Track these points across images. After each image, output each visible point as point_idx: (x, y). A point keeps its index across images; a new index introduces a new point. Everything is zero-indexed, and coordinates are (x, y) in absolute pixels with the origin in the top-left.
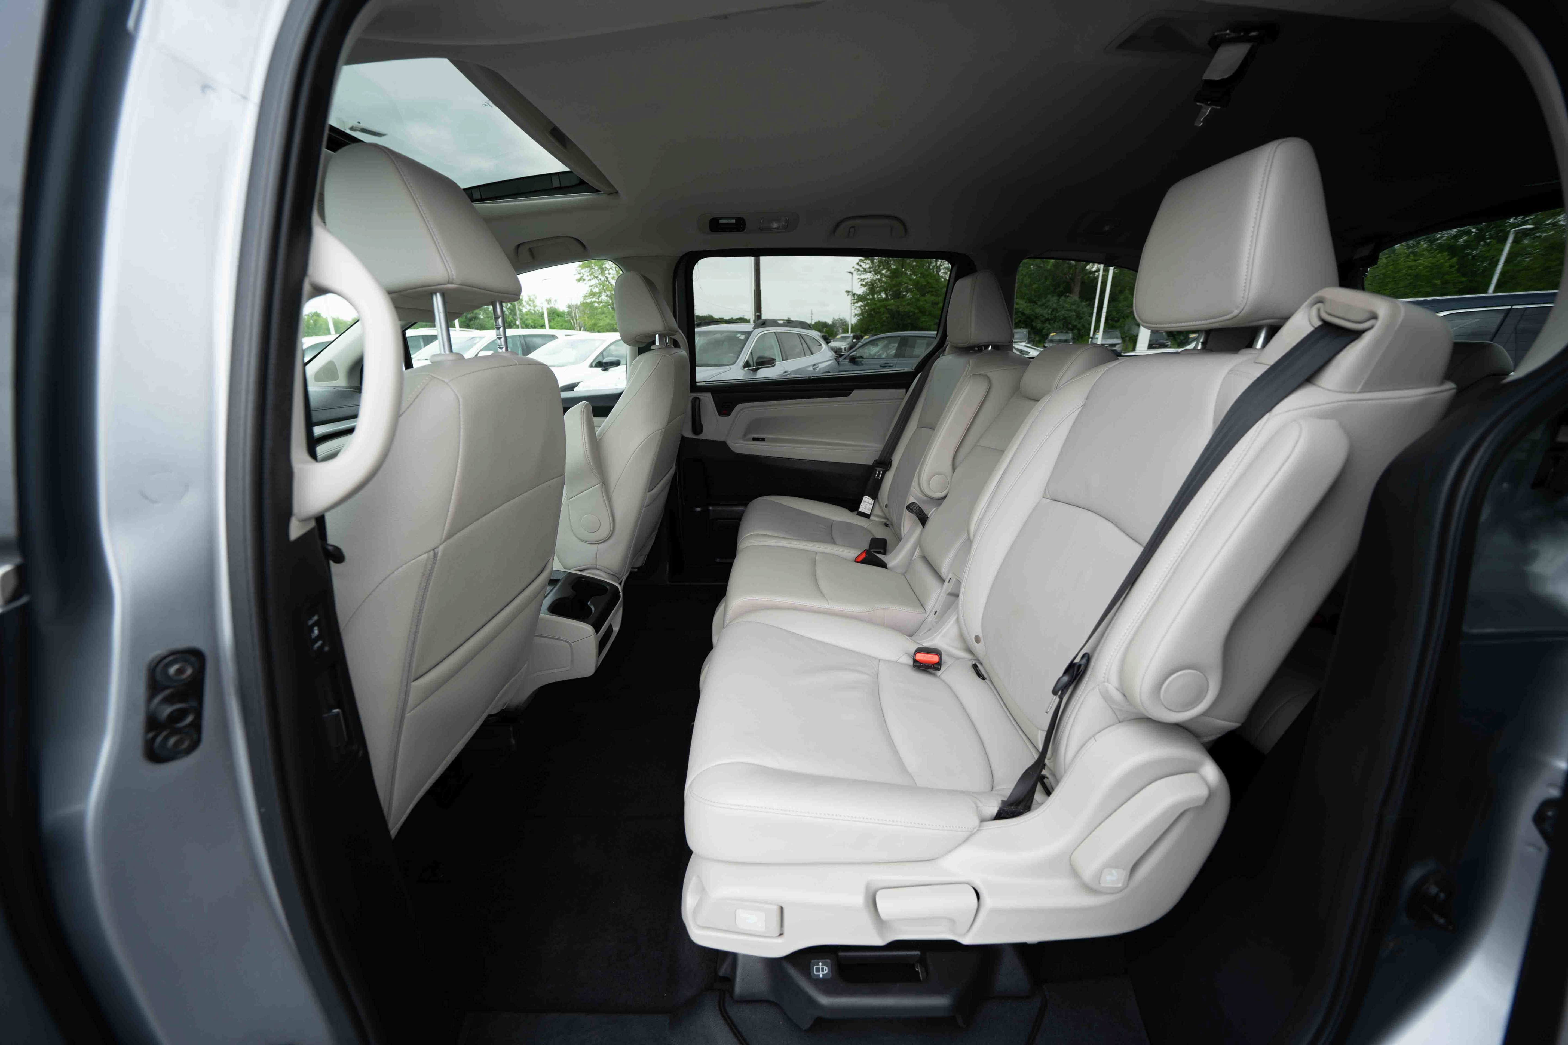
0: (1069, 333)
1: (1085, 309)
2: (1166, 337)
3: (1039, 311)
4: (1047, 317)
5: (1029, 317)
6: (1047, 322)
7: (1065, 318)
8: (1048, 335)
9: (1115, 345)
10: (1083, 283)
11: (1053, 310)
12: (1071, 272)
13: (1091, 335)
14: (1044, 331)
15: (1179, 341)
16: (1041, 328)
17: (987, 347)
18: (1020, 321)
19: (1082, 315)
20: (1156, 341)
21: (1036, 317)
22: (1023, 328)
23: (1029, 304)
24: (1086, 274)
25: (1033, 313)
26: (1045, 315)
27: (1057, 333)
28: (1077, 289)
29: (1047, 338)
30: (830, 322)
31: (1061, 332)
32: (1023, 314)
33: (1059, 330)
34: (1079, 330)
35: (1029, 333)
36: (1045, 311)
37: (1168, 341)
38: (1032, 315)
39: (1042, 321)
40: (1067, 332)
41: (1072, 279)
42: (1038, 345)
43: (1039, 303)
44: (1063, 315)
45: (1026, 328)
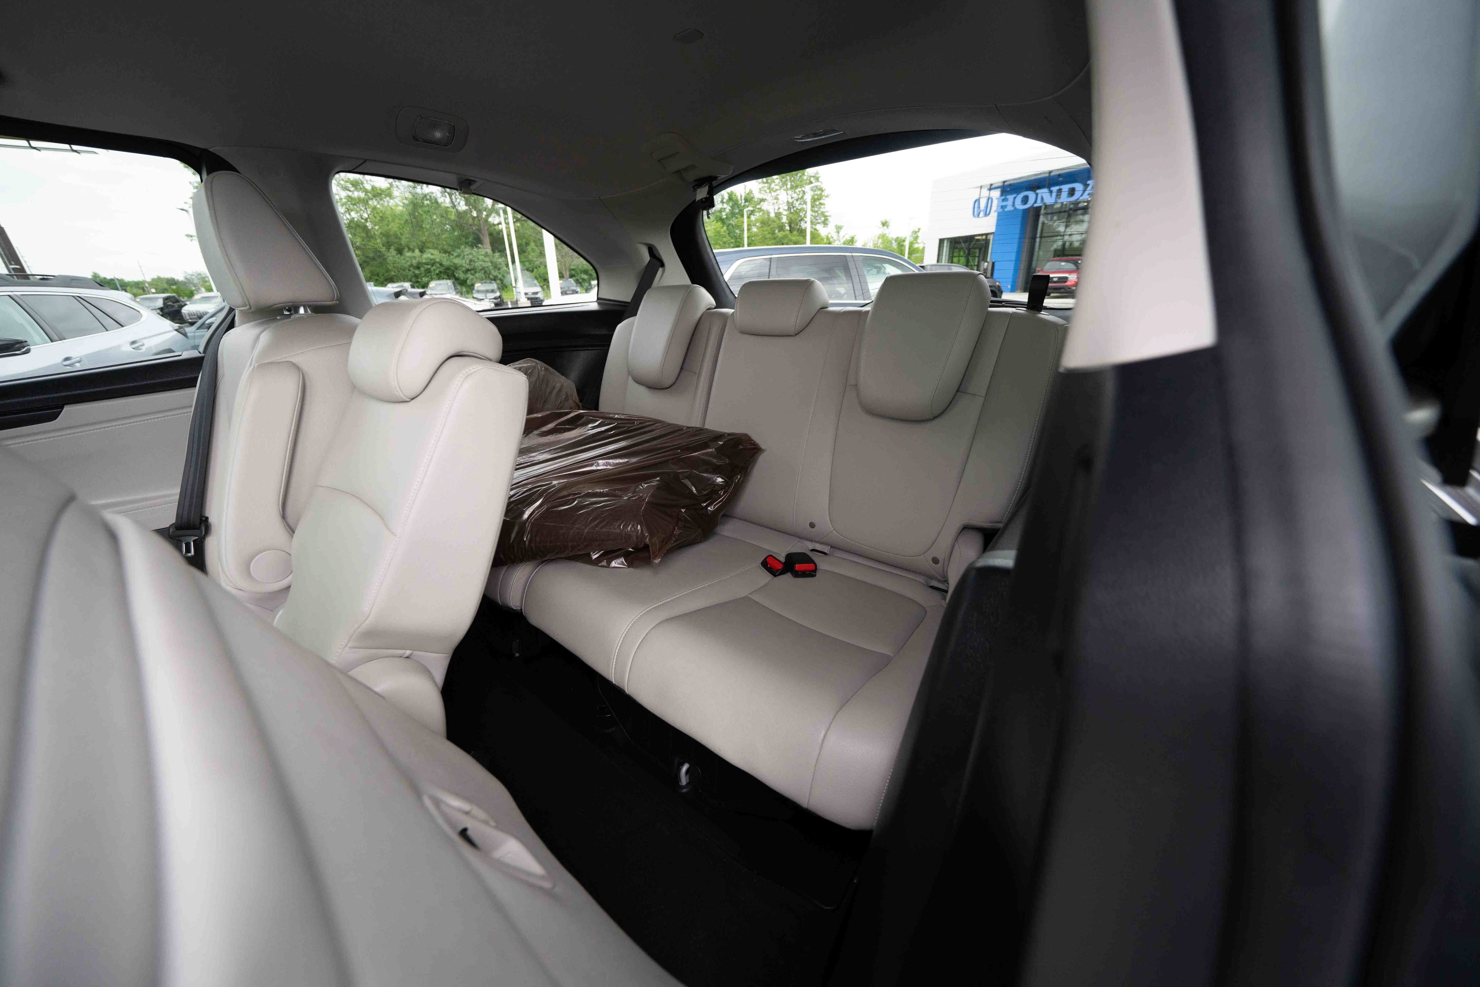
0: (493, 283)
1: (500, 260)
2: (575, 284)
3: (457, 261)
4: (467, 267)
5: (448, 268)
6: (469, 272)
7: (483, 268)
8: (473, 285)
9: (537, 293)
10: (491, 235)
11: (471, 261)
12: (476, 222)
13: (514, 285)
14: (468, 281)
15: (585, 287)
16: (465, 279)
17: (296, 309)
18: (441, 272)
19: (499, 266)
20: (569, 288)
21: (456, 268)
22: (446, 279)
23: (443, 255)
24: (491, 227)
25: (451, 264)
26: (465, 265)
27: (482, 283)
28: (487, 240)
29: (473, 289)
30: (180, 277)
31: (485, 283)
32: (441, 265)
33: (481, 280)
34: (500, 280)
35: (454, 284)
36: (464, 261)
37: (577, 288)
38: (452, 266)
39: (463, 272)
40: (490, 283)
41: (480, 230)
42: (467, 296)
43: (455, 254)
44: (481, 265)
45: (449, 279)
